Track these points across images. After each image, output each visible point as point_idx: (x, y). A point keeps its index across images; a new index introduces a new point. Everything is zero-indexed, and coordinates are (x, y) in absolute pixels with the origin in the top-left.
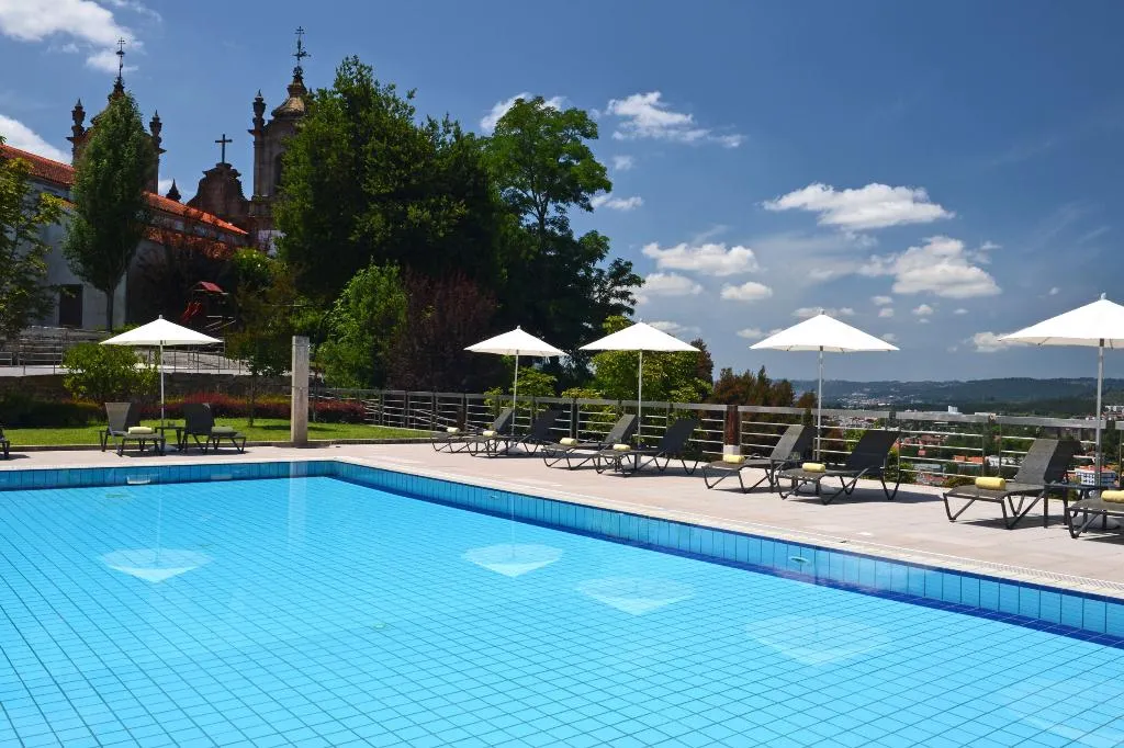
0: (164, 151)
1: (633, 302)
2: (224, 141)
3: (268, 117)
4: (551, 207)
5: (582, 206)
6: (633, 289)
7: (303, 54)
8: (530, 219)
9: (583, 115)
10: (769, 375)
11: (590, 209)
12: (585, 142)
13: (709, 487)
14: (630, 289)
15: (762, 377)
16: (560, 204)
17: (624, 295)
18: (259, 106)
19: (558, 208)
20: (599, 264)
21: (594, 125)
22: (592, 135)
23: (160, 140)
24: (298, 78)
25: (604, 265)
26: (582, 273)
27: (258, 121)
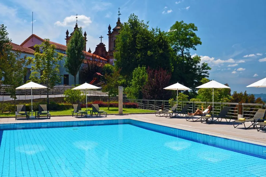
0: (87, 41)
1: (208, 74)
2: (101, 37)
3: (112, 31)
4: (185, 49)
5: (193, 49)
6: (208, 70)
7: (120, 14)
8: (179, 53)
9: (193, 25)
10: (247, 93)
11: (195, 49)
12: (194, 32)
13: (235, 127)
14: (207, 71)
15: (245, 94)
16: (187, 49)
17: (206, 72)
18: (110, 28)
19: (187, 50)
20: (198, 64)
21: (196, 27)
22: (196, 30)
23: (86, 38)
24: (119, 20)
25: (200, 64)
26: (194, 67)
27: (109, 32)
